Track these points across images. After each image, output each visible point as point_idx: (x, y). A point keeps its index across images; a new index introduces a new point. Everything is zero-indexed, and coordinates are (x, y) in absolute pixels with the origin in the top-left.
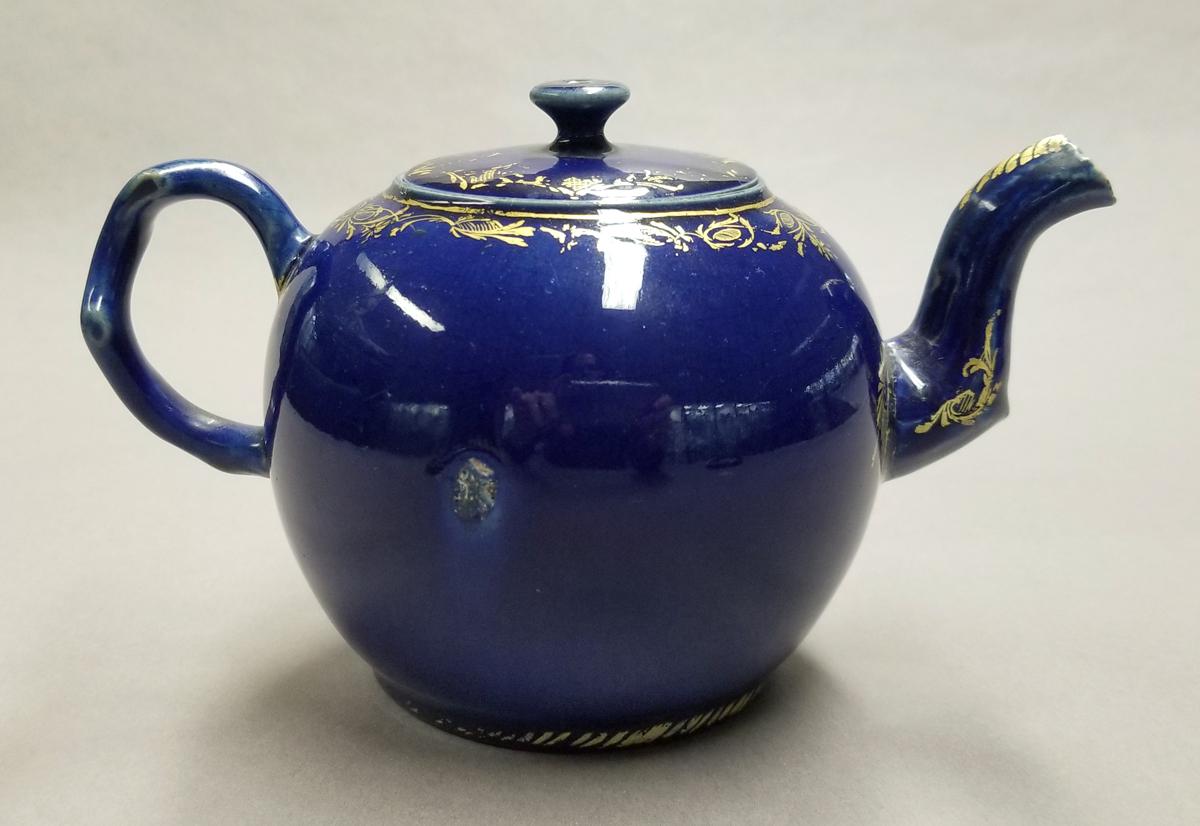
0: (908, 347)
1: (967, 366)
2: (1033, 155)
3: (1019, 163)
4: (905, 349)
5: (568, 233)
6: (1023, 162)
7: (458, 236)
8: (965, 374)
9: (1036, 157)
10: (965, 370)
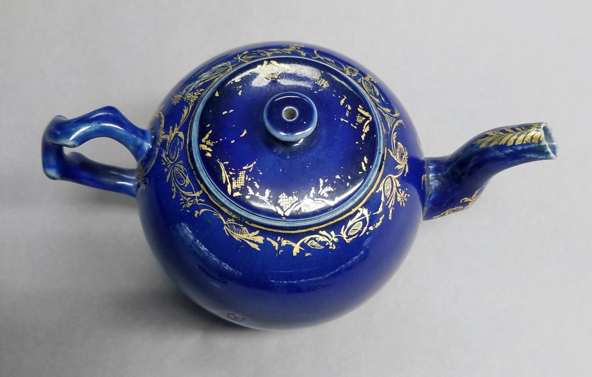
0: (439, 180)
1: (463, 199)
2: (523, 141)
3: (514, 143)
4: (437, 181)
5: (280, 243)
6: (516, 144)
7: (228, 234)
8: (461, 202)
9: (524, 143)
10: (461, 200)
